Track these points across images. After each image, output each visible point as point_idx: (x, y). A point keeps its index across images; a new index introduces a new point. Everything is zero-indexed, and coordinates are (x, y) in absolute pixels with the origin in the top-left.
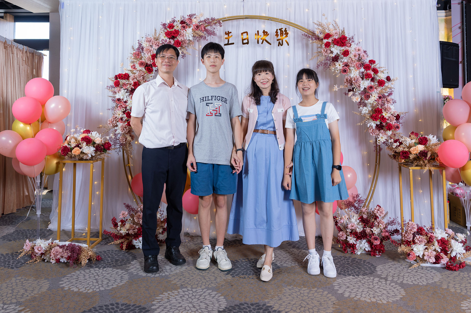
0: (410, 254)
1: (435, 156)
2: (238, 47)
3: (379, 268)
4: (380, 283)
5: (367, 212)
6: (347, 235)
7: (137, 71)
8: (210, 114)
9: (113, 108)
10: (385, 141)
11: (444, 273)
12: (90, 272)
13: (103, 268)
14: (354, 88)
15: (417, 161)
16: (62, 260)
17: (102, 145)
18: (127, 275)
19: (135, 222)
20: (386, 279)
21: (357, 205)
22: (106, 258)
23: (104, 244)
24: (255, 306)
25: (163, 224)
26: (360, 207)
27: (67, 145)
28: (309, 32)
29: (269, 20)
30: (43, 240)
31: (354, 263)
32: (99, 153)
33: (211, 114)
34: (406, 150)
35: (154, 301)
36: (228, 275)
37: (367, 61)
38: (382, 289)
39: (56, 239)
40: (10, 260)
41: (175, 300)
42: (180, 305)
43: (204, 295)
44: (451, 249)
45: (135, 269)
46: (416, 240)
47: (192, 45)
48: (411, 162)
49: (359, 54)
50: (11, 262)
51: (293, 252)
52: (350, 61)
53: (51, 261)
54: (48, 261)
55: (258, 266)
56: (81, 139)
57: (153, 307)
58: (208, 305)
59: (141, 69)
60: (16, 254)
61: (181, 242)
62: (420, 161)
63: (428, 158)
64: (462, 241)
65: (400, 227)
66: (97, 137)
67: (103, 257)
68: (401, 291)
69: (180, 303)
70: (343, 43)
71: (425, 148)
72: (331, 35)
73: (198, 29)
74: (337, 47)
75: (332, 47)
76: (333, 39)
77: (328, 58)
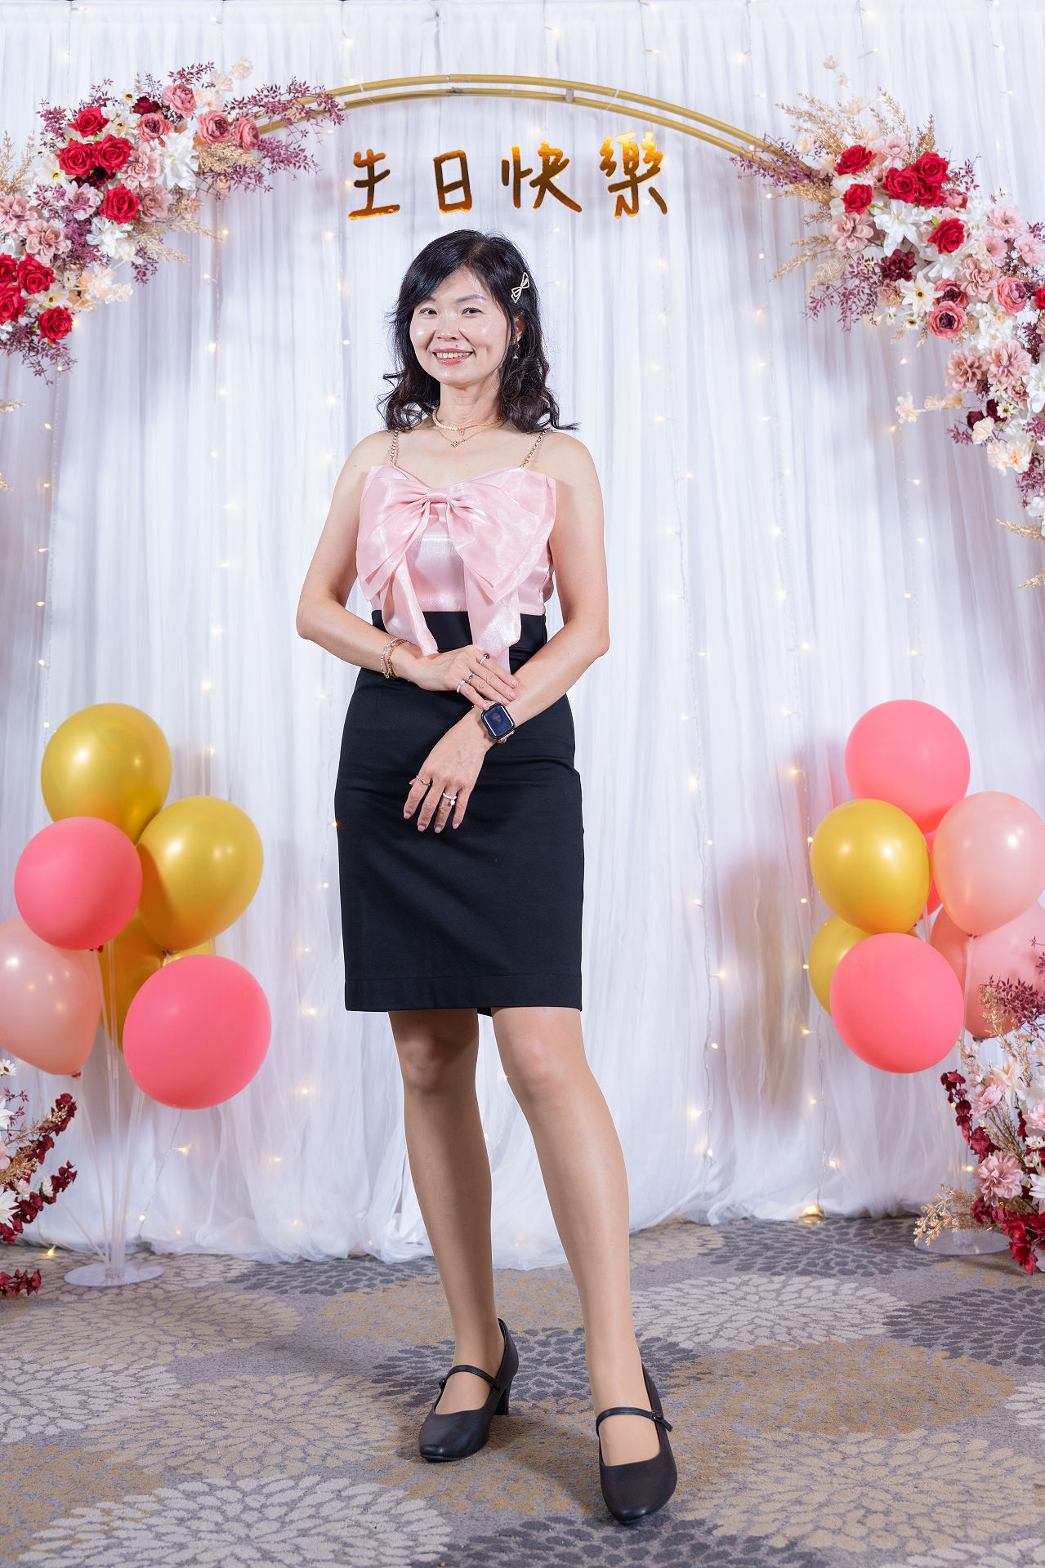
14: (999, 401)
28: (762, 147)
29: (564, 97)
35: (26, 1549)
43: (311, 1500)
47: (188, 216)
49: (1008, 241)
52: (968, 272)
70: (928, 190)
72: (870, 152)
73: (221, 134)
74: (904, 210)
75: (880, 208)
76: (881, 171)
77: (861, 267)
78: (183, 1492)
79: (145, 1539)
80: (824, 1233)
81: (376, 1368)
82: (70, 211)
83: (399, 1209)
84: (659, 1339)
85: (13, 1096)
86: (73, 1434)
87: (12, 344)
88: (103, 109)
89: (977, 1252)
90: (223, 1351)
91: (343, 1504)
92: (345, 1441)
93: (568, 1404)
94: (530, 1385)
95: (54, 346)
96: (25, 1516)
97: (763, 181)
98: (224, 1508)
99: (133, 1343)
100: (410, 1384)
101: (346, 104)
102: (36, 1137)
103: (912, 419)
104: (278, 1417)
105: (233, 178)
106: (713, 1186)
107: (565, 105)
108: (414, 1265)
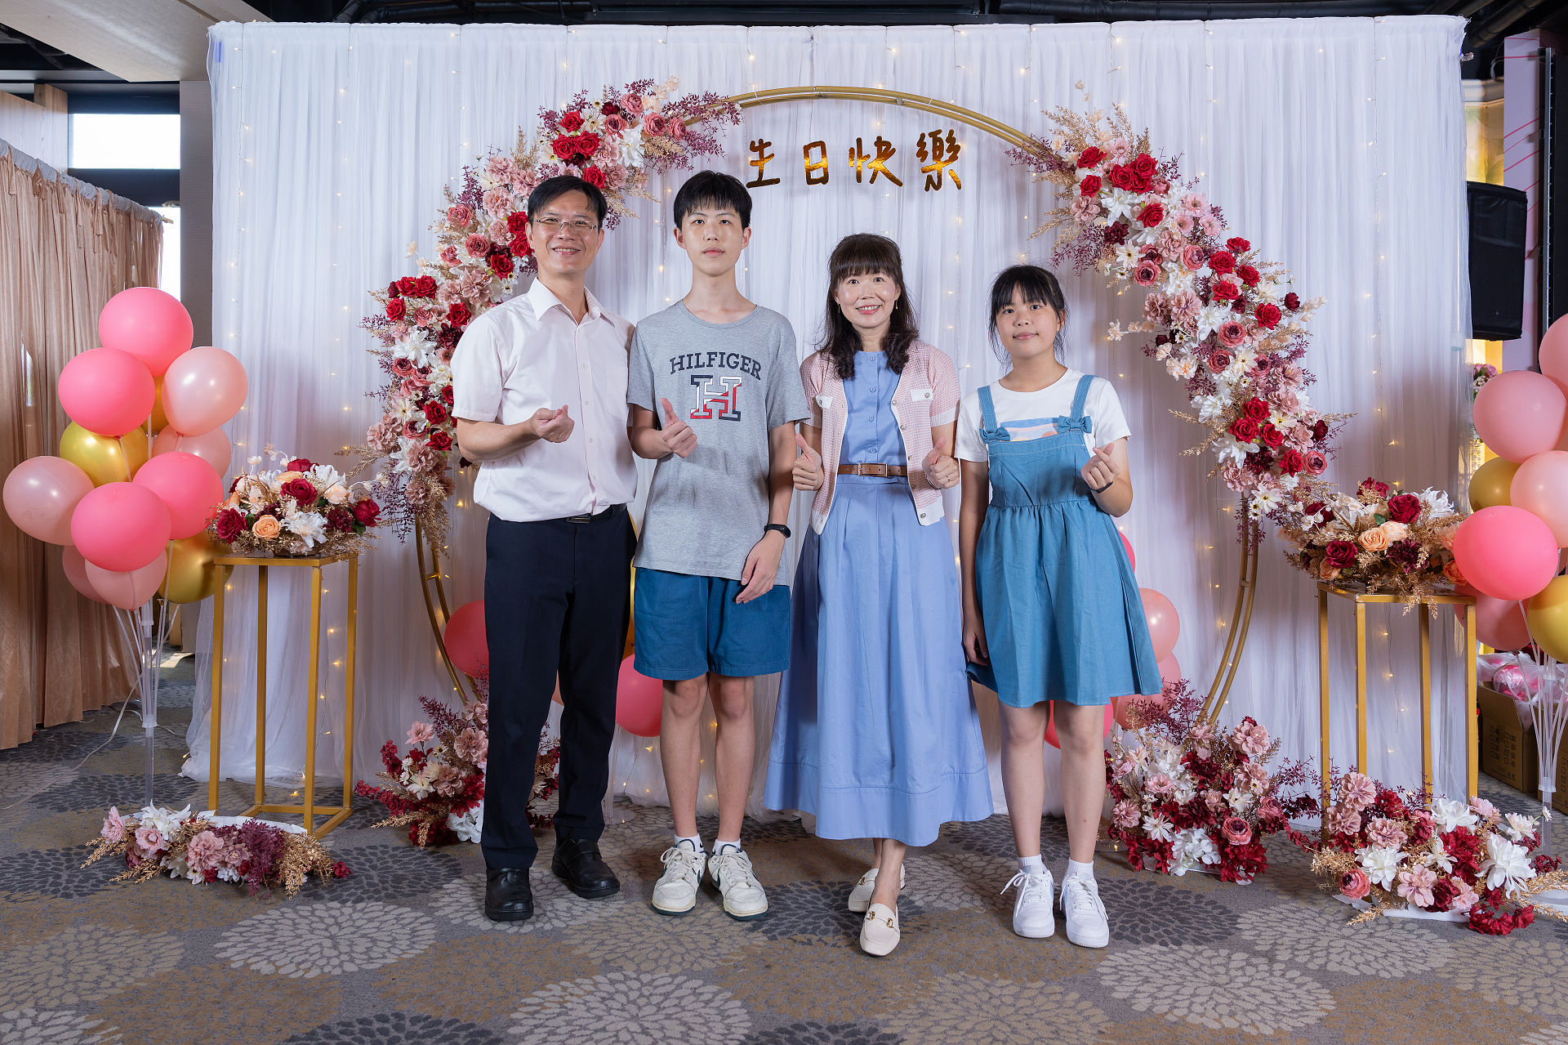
0: (1350, 879)
1: (1445, 558)
2: (791, 194)
3: (1249, 923)
4: (1250, 970)
5: (1210, 739)
6: (1141, 812)
7: (463, 268)
8: (701, 413)
9: (386, 392)
10: (1275, 507)
11: (1462, 942)
12: (313, 912)
13: (355, 902)
14: (1177, 331)
15: (1381, 576)
16: (224, 874)
17: (349, 509)
18: (433, 925)
19: (456, 757)
20: (1271, 958)
21: (1176, 717)
22: (365, 870)
23: (359, 826)
24: (842, 1033)
25: (546, 767)
26: (1189, 722)
27: (237, 508)
28: (1030, 142)
29: (895, 102)
30: (162, 809)
31: (1166, 904)
32: (339, 534)
33: (708, 414)
34: (1347, 537)
35: (515, 1010)
36: (755, 934)
37: (1221, 243)
38: (1259, 987)
39: (206, 809)
40: (61, 870)
41: (585, 1008)
42: (600, 1025)
43: (677, 993)
44: (1487, 865)
45: (455, 906)
46: (1371, 834)
47: (640, 186)
48: (1359, 580)
49: (1194, 219)
50: (65, 876)
51: (964, 863)
52: (1164, 240)
53: (190, 875)
54: (179, 876)
55: (854, 905)
56: (283, 487)
57: (513, 1031)
58: (690, 1028)
59: (475, 264)
60: (79, 850)
61: (603, 825)
62: (1390, 576)
63: (1419, 566)
64: (1526, 838)
65: (1320, 792)
66: (332, 484)
67: (355, 868)
68: (1321, 996)
69: (600, 1018)
70: (1141, 180)
71: (1412, 533)
72: (1103, 153)
73: (660, 129)
74: (1122, 195)
75: (1106, 193)
76: (1109, 166)
77: (1092, 232)
79: (581, 1011)
88: (581, 111)
91: (695, 998)
98: (629, 993)
101: (741, 106)
103: (1119, 337)
105: (667, 161)
107: (897, 106)
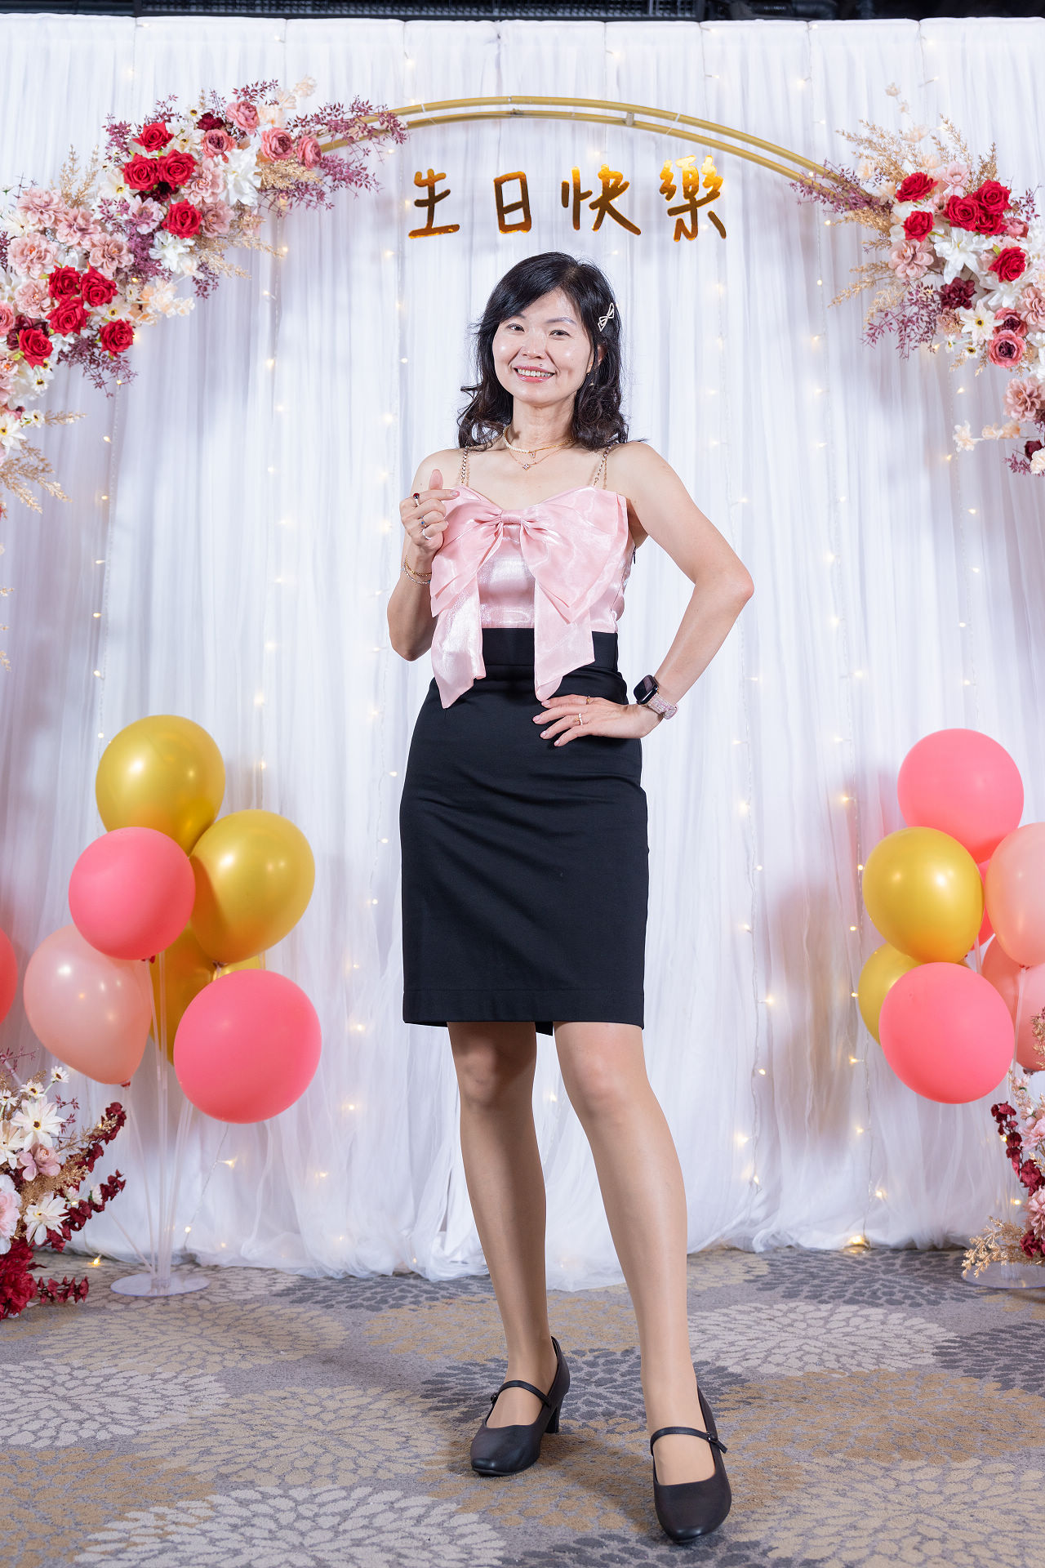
43: (363, 1511)
52: (1029, 301)
70: (990, 218)
72: (932, 180)
73: (284, 151)
74: (965, 238)
75: (940, 235)
76: (942, 198)
77: (920, 295)
78: (236, 1499)
79: (199, 1544)
80: (870, 1263)
81: (424, 1383)
82: (134, 225)
83: (444, 1228)
84: (707, 1363)
85: (64, 1103)
86: (125, 1440)
87: (73, 357)
88: (167, 124)
89: (1024, 1286)
90: (271, 1362)
91: (396, 1516)
92: (396, 1454)
93: (618, 1424)
94: (579, 1405)
95: (115, 358)
96: (79, 1518)
97: (821, 207)
98: (278, 1516)
99: (181, 1352)
100: (459, 1401)
101: (408, 123)
102: (85, 1145)
103: (970, 447)
104: (328, 1429)
105: (294, 196)
106: (759, 1213)
107: (625, 129)
108: (460, 1284)
